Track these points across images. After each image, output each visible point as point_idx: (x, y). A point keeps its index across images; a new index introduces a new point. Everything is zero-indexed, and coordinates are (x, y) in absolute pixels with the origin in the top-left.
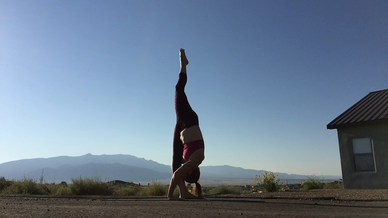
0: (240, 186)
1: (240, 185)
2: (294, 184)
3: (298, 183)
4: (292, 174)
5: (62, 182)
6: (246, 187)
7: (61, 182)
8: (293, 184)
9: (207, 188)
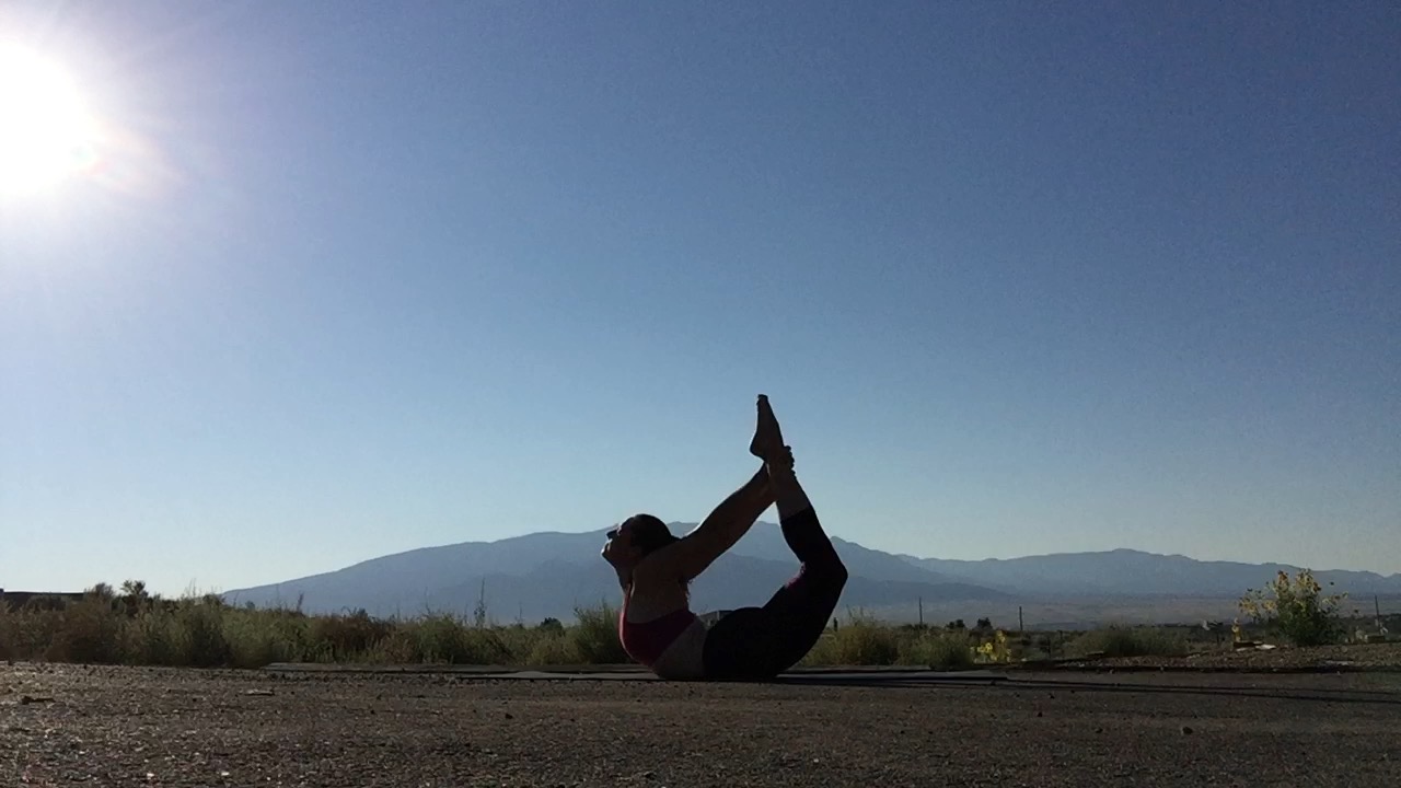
0: (1185, 626)
1: (1183, 623)
5: (547, 622)
6: (1208, 629)
9: (1052, 634)
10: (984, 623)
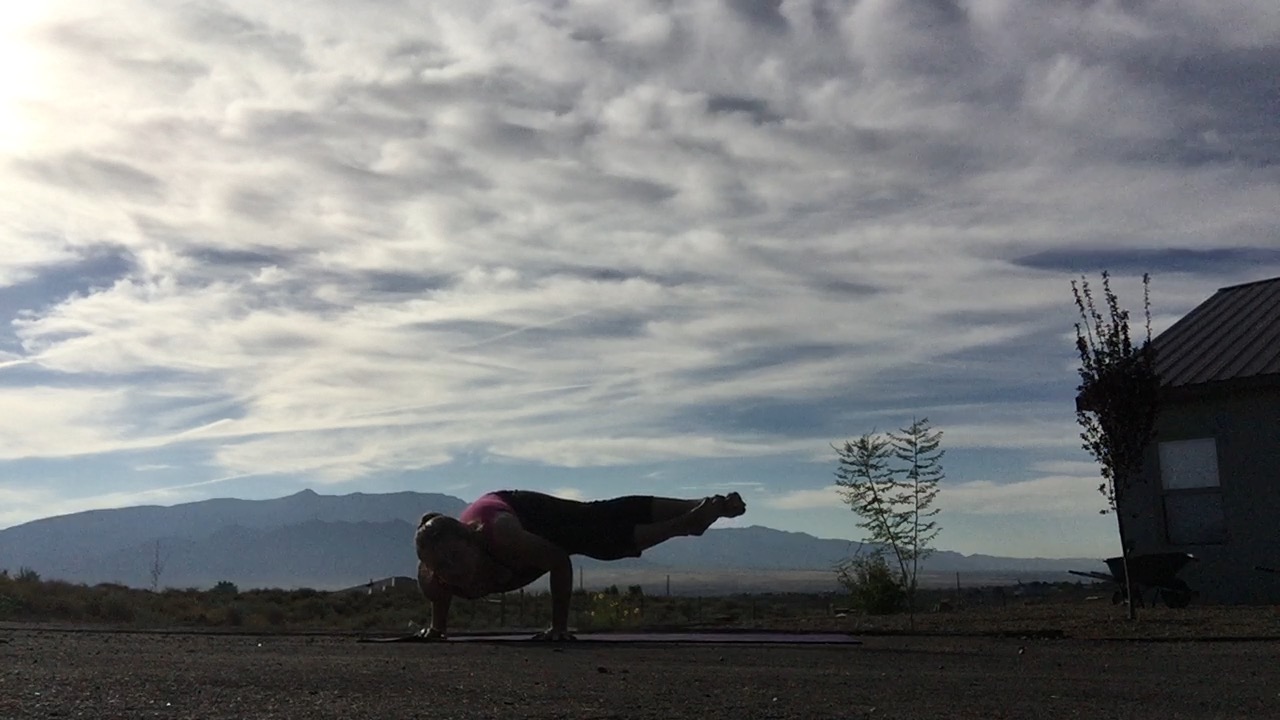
1: (805, 591)
2: (983, 588)
3: (997, 583)
4: (975, 556)
5: (220, 583)
7: (217, 584)
8: (979, 588)
9: (692, 599)
10: (635, 590)
